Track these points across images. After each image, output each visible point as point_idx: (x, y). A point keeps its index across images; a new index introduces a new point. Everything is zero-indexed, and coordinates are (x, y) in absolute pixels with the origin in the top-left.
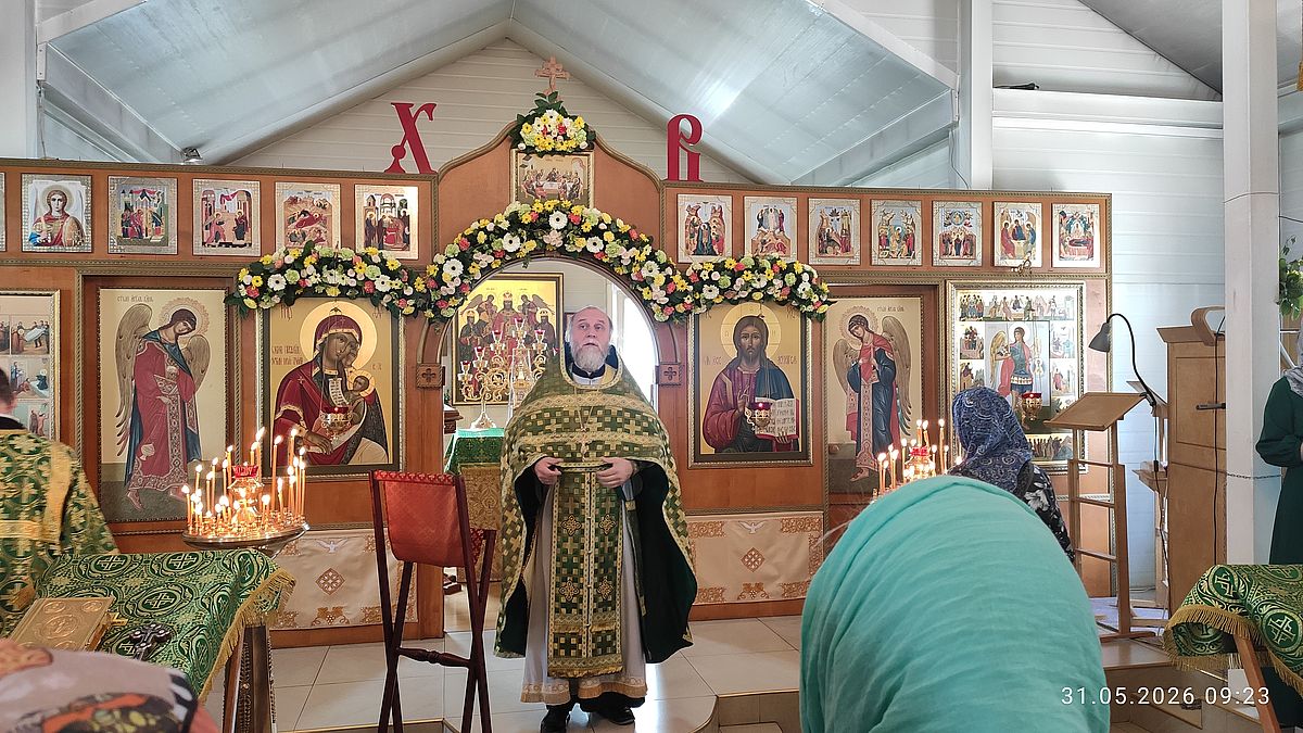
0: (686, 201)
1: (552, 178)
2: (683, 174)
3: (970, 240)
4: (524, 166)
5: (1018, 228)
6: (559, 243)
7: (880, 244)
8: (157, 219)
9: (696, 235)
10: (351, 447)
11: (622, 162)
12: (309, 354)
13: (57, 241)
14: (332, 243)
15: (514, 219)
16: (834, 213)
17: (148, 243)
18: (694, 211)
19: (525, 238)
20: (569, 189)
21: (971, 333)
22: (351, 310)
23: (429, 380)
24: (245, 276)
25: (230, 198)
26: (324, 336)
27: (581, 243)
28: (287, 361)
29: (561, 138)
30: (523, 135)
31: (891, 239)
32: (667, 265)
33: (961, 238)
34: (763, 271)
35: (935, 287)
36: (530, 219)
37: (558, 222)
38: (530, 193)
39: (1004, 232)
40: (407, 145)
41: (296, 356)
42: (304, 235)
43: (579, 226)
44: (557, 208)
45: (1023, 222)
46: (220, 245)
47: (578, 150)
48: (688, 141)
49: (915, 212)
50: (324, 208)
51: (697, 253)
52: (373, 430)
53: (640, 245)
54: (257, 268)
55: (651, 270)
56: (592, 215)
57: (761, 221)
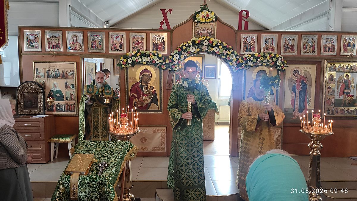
0: (243, 36)
1: (204, 30)
2: (243, 28)
3: (333, 47)
4: (196, 27)
5: (349, 43)
6: (206, 49)
7: (304, 48)
8: (100, 43)
9: (246, 46)
10: (149, 105)
11: (225, 24)
12: (138, 80)
13: (75, 49)
14: (144, 50)
15: (193, 42)
16: (290, 39)
17: (97, 49)
18: (246, 39)
19: (196, 48)
20: (209, 33)
21: (332, 76)
22: (149, 68)
23: (169, 87)
24: (122, 59)
25: (118, 37)
26: (142, 75)
27: (212, 49)
28: (133, 82)
29: (207, 18)
30: (196, 18)
31: (307, 47)
32: (237, 55)
33: (330, 46)
34: (266, 57)
35: (321, 61)
36: (198, 43)
37: (206, 43)
38: (198, 35)
39: (344, 44)
40: (164, 22)
41: (135, 80)
42: (137, 47)
43: (212, 44)
44: (206, 39)
45: (351, 41)
46: (116, 50)
47: (212, 22)
48: (245, 18)
49: (316, 38)
50: (142, 40)
51: (246, 51)
52: (155, 100)
53: (230, 49)
54: (125, 57)
55: (233, 57)
56: (216, 41)
57: (266, 42)
